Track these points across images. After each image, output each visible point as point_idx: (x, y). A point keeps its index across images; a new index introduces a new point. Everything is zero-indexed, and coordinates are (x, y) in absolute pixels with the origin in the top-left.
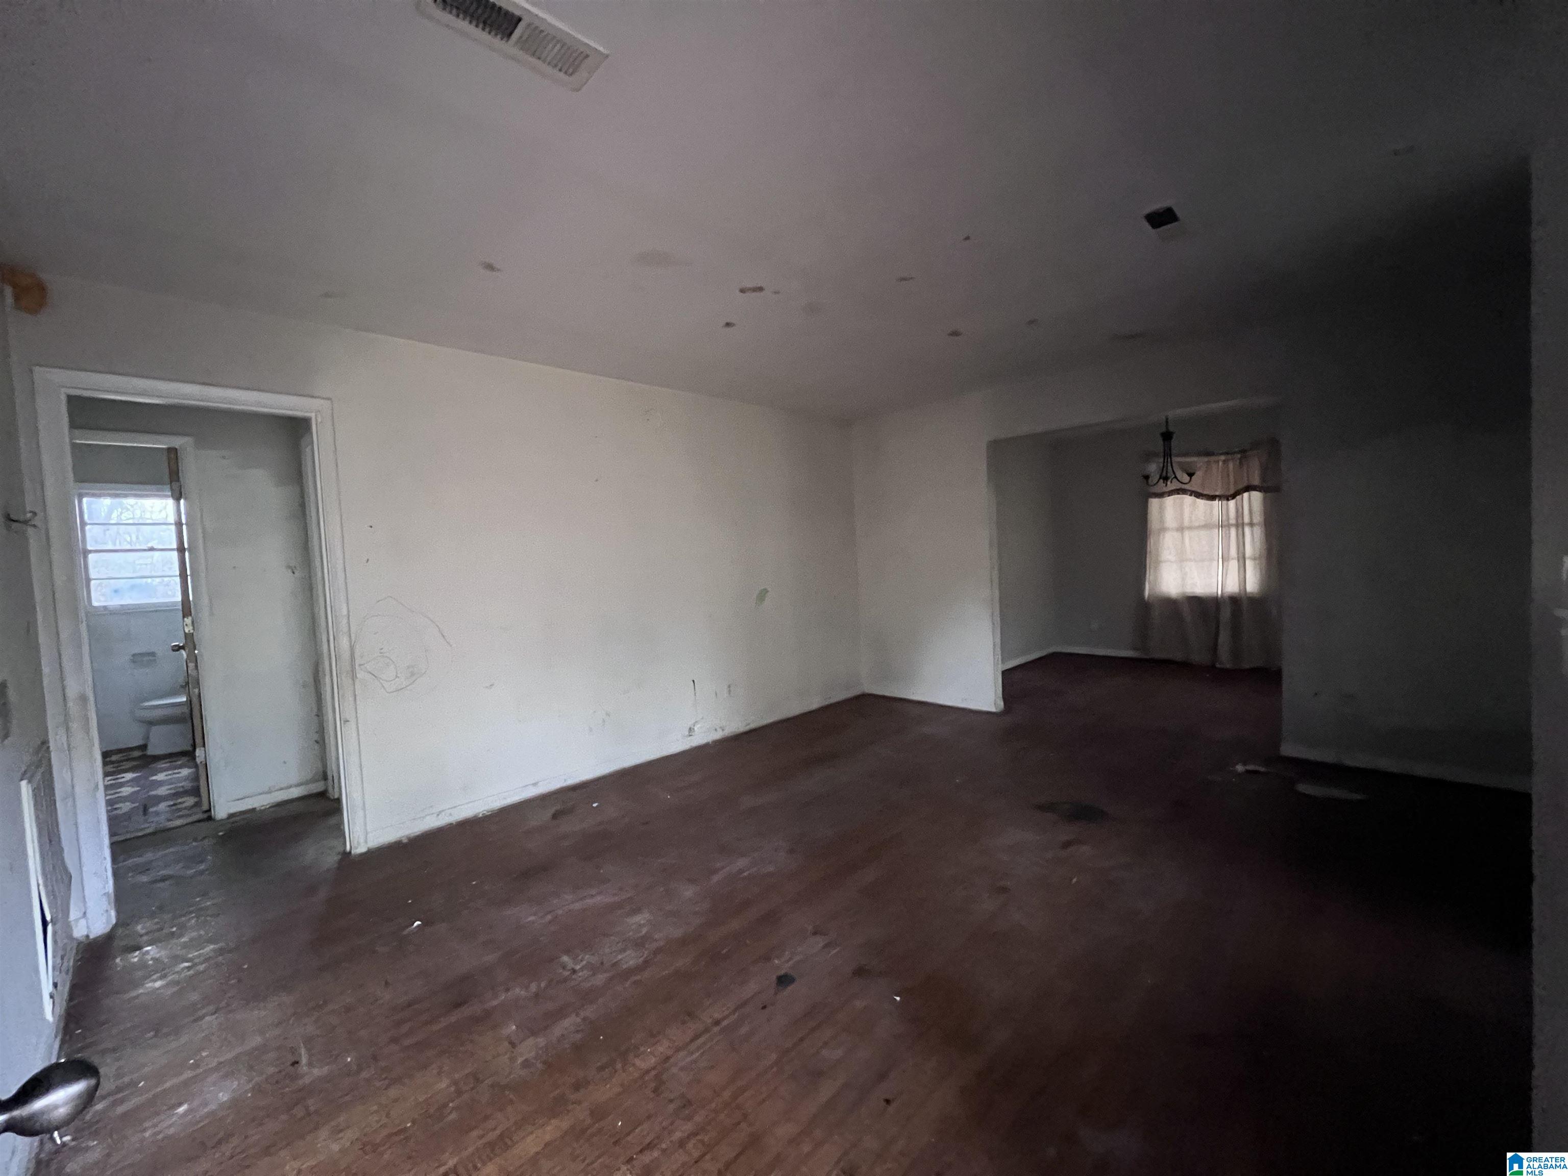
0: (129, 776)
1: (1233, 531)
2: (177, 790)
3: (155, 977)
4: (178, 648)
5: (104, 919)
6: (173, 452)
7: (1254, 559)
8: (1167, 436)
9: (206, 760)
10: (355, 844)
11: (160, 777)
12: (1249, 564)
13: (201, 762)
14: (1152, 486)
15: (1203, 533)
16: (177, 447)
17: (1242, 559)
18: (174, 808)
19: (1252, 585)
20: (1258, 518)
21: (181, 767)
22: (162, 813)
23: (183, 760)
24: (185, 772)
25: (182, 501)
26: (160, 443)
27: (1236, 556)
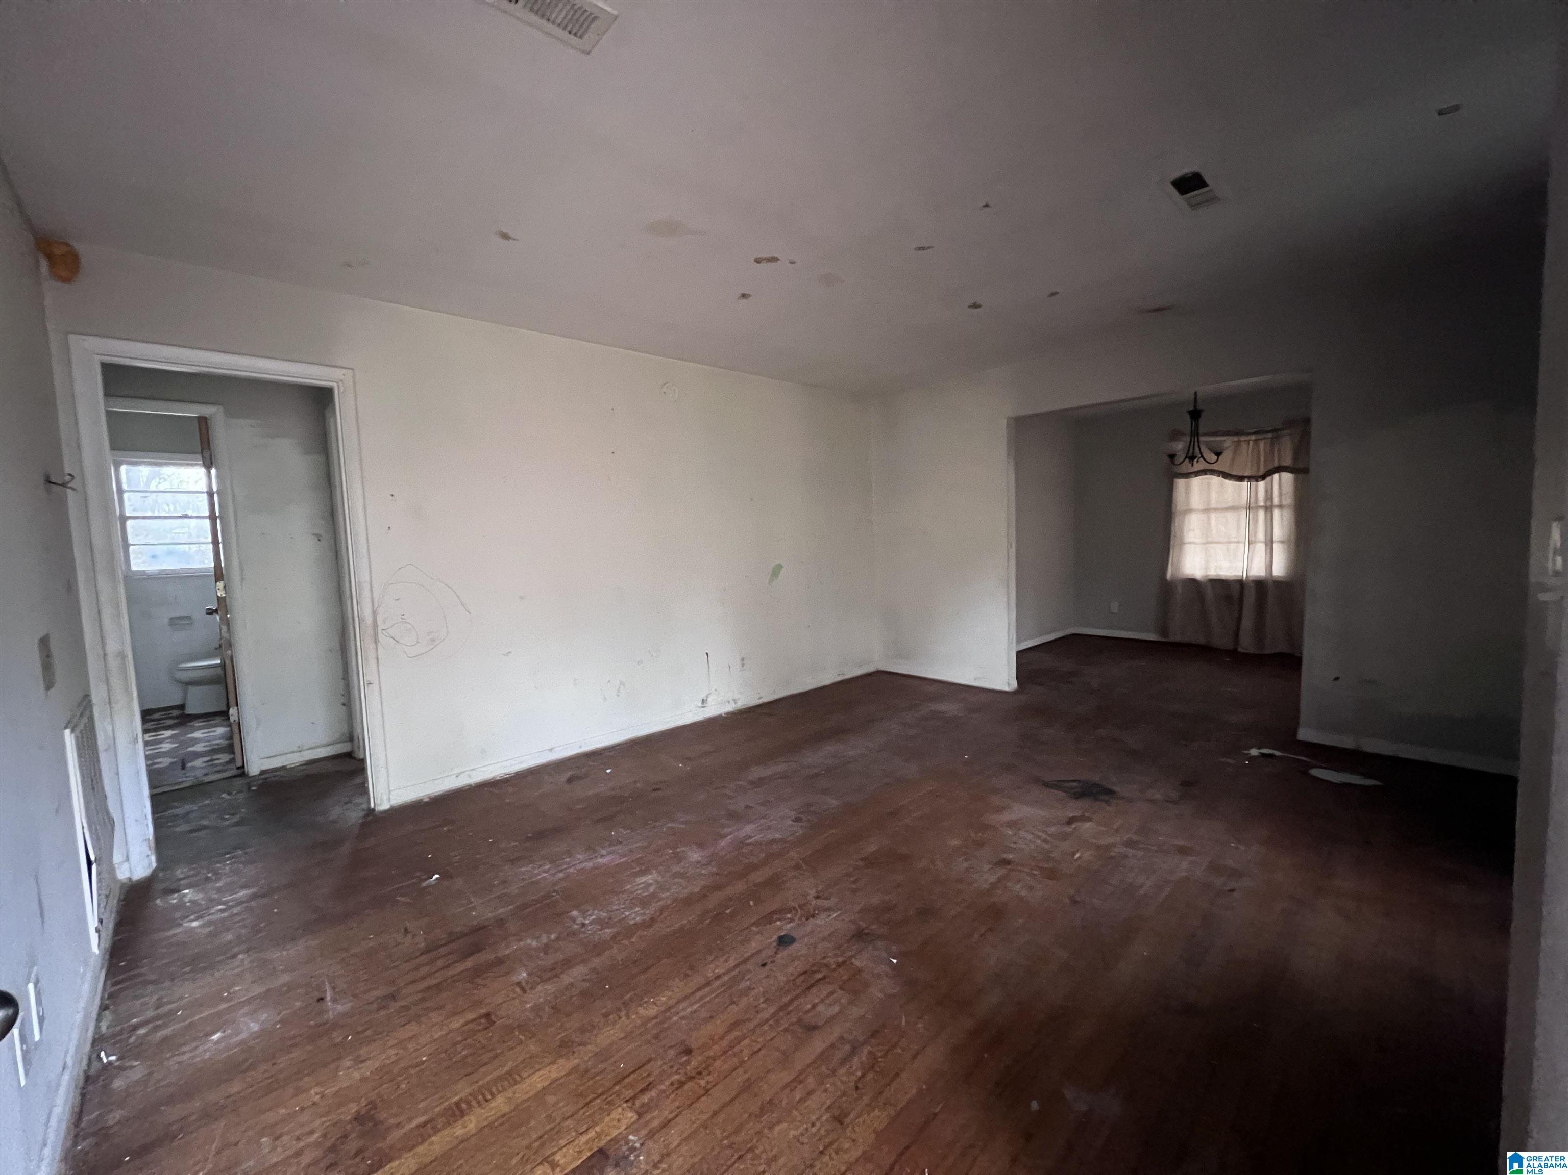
0: (168, 733)
1: (1261, 514)
2: (213, 747)
3: (192, 917)
4: (211, 612)
5: (145, 863)
6: (203, 421)
7: (1282, 542)
8: (1195, 415)
9: (239, 719)
10: (378, 802)
11: (198, 734)
12: (1277, 547)
13: (234, 721)
14: (1177, 465)
15: (1230, 516)
16: (207, 416)
17: (1269, 543)
18: (210, 763)
19: (1279, 569)
20: (1288, 500)
21: (216, 726)
22: (199, 768)
23: (218, 720)
24: (221, 731)
25: (213, 471)
26: (191, 412)
27: (1264, 540)
